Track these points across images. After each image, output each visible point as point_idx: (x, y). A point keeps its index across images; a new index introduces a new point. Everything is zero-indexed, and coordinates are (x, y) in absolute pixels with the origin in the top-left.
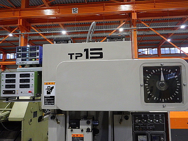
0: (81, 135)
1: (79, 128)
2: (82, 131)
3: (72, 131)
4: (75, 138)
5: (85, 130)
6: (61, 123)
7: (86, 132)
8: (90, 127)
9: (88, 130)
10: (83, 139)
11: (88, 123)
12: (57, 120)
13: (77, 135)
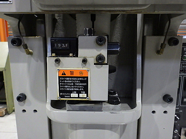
0: (81, 72)
1: (77, 56)
2: (85, 61)
3: (58, 61)
4: (67, 79)
5: (91, 61)
6: (35, 53)
7: (95, 64)
8: (104, 52)
9: (100, 61)
10: (87, 81)
11: (100, 42)
12: (26, 47)
13: (72, 72)
